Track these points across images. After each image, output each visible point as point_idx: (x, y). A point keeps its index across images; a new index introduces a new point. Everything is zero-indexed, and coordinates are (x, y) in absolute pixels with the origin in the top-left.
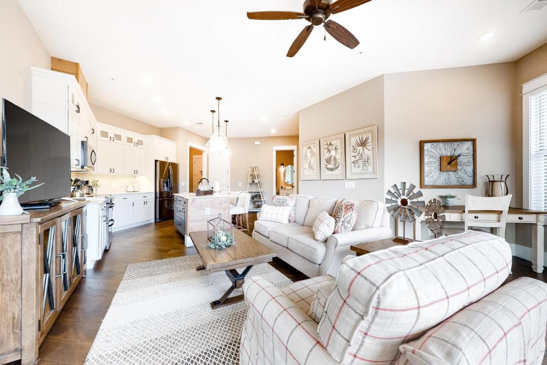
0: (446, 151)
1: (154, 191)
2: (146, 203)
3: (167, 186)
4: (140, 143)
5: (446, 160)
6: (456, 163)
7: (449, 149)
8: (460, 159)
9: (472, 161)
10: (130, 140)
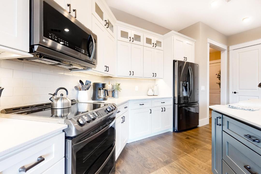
1: (172, 96)
2: (164, 110)
3: (186, 90)
4: (158, 43)
10: (149, 41)
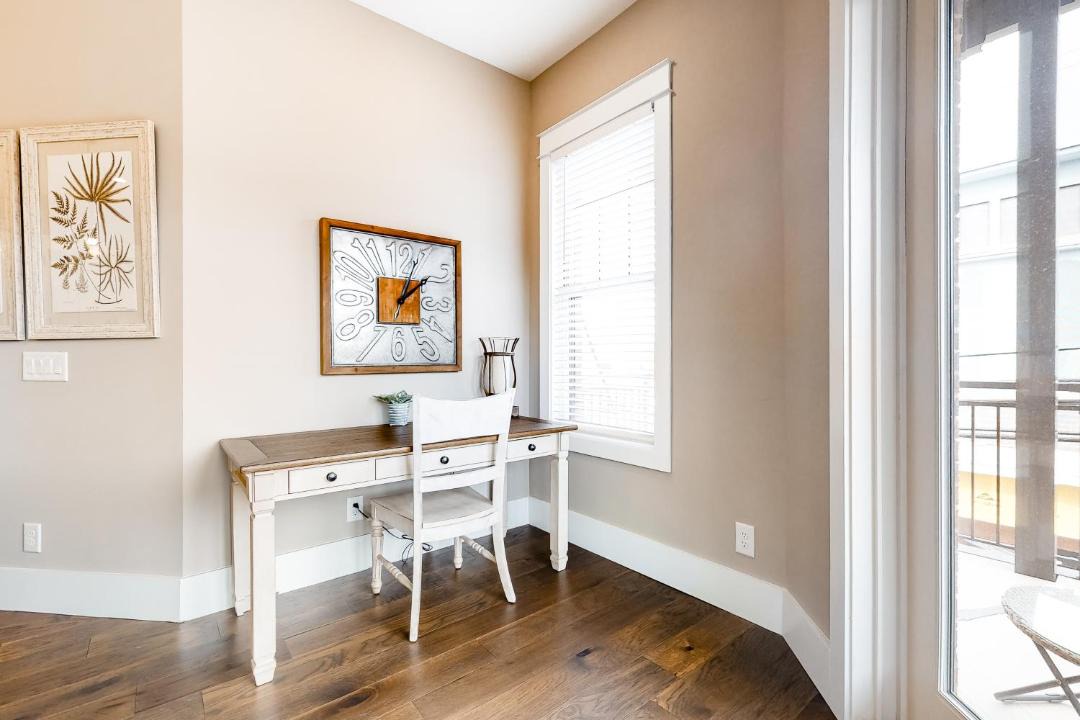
0: (394, 262)
5: (392, 292)
6: (417, 301)
7: (400, 260)
8: (427, 291)
9: (453, 299)
